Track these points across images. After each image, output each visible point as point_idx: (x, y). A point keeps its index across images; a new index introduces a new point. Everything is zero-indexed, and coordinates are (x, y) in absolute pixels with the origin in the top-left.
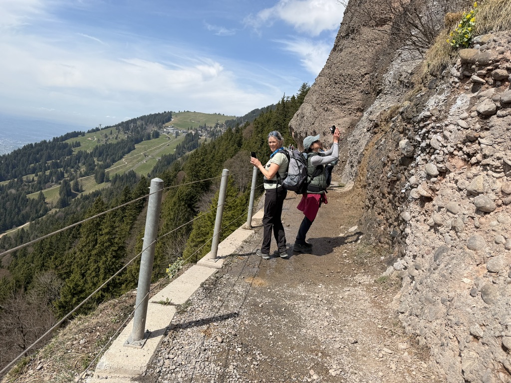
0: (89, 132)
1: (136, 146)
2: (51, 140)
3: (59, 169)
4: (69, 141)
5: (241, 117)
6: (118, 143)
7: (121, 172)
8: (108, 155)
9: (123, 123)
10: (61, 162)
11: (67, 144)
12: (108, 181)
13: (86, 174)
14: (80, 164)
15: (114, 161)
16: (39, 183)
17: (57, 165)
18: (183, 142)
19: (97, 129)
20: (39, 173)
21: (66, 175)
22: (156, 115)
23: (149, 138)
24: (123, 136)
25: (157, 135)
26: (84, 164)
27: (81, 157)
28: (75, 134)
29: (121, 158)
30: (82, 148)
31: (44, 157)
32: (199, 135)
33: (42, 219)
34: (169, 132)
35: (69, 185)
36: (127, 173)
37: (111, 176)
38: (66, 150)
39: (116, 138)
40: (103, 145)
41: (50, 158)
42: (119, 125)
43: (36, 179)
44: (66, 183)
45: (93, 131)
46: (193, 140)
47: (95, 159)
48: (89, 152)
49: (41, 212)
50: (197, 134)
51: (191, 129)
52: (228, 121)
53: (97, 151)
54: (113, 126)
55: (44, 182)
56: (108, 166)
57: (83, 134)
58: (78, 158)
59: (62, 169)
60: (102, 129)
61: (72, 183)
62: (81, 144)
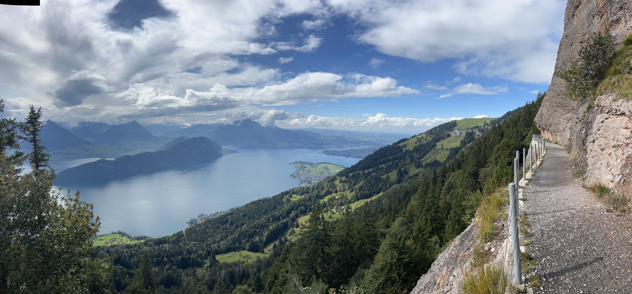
0: (411, 138)
1: (437, 144)
2: (392, 144)
3: (396, 161)
4: (401, 144)
5: (500, 118)
6: (427, 143)
7: (429, 161)
8: (421, 151)
9: (429, 130)
10: (397, 156)
11: (399, 146)
12: (422, 167)
13: (410, 163)
14: (407, 157)
15: (425, 154)
16: (387, 169)
17: (394, 159)
18: (465, 138)
19: (415, 136)
20: (386, 164)
21: (399, 164)
22: (447, 123)
23: (444, 138)
24: (429, 139)
25: (449, 136)
26: (409, 157)
27: (407, 153)
28: (404, 140)
29: (428, 152)
30: (408, 148)
31: (389, 154)
32: (474, 132)
33: (389, 191)
34: (455, 133)
35: (401, 170)
36: (432, 161)
37: (424, 163)
38: (399, 150)
39: (426, 140)
40: (419, 145)
41: (391, 155)
42: (427, 132)
43: (385, 167)
44: (400, 169)
45: (413, 137)
46: (470, 136)
47: (415, 154)
48: (411, 150)
49: (388, 186)
50: (472, 132)
51: (469, 129)
52: (492, 121)
53: (416, 149)
54: (424, 133)
55: (389, 170)
56: (422, 157)
57: (408, 140)
58: (406, 154)
59: (397, 161)
60: (418, 135)
61: (403, 169)
62: (407, 145)
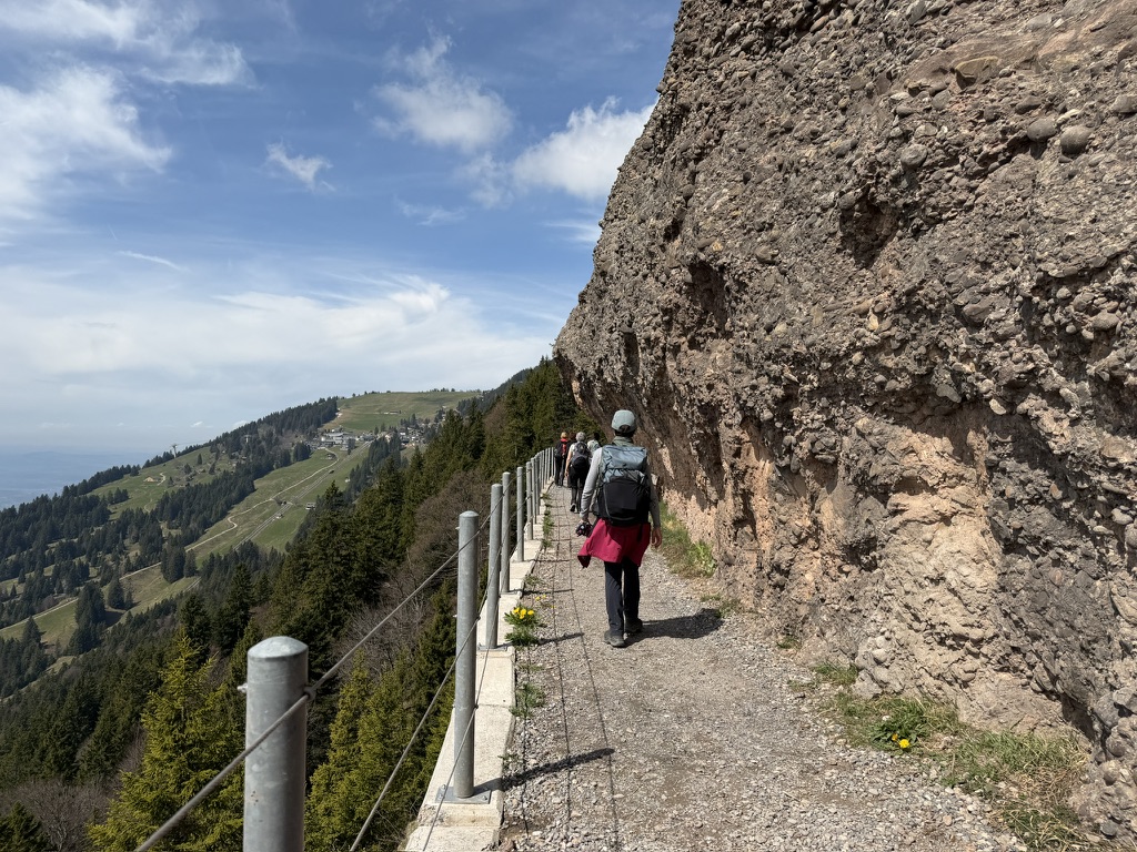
0: (148, 464)
1: (257, 484)
2: (60, 494)
3: (76, 561)
4: (101, 492)
5: (493, 391)
6: (216, 482)
7: (222, 549)
8: (191, 512)
9: (226, 435)
10: (81, 542)
11: (95, 500)
12: (193, 572)
13: (142, 563)
14: (127, 542)
15: (206, 524)
16: (28, 598)
17: (72, 551)
18: (367, 462)
19: (168, 457)
20: (27, 575)
21: (93, 572)
22: (300, 409)
23: (286, 462)
24: (228, 465)
25: (304, 453)
26: (136, 539)
27: (128, 523)
28: (116, 474)
29: (224, 515)
30: (130, 505)
31: (40, 537)
32: (400, 442)
33: (29, 691)
34: (332, 444)
35: (99, 596)
36: (236, 548)
37: (200, 560)
38: (94, 513)
39: (212, 471)
40: (181, 491)
41: (54, 534)
42: (218, 441)
43: (20, 589)
44: (93, 593)
45: (158, 461)
46: (387, 454)
47: (163, 525)
48: (147, 510)
49: (30, 670)
50: (396, 440)
51: (383, 430)
52: (464, 402)
53: (168, 506)
54: (206, 445)
55: (39, 595)
56: (193, 538)
57: (134, 471)
58: (122, 527)
59: (83, 559)
60: (179, 455)
61: (106, 590)
62: (130, 495)
